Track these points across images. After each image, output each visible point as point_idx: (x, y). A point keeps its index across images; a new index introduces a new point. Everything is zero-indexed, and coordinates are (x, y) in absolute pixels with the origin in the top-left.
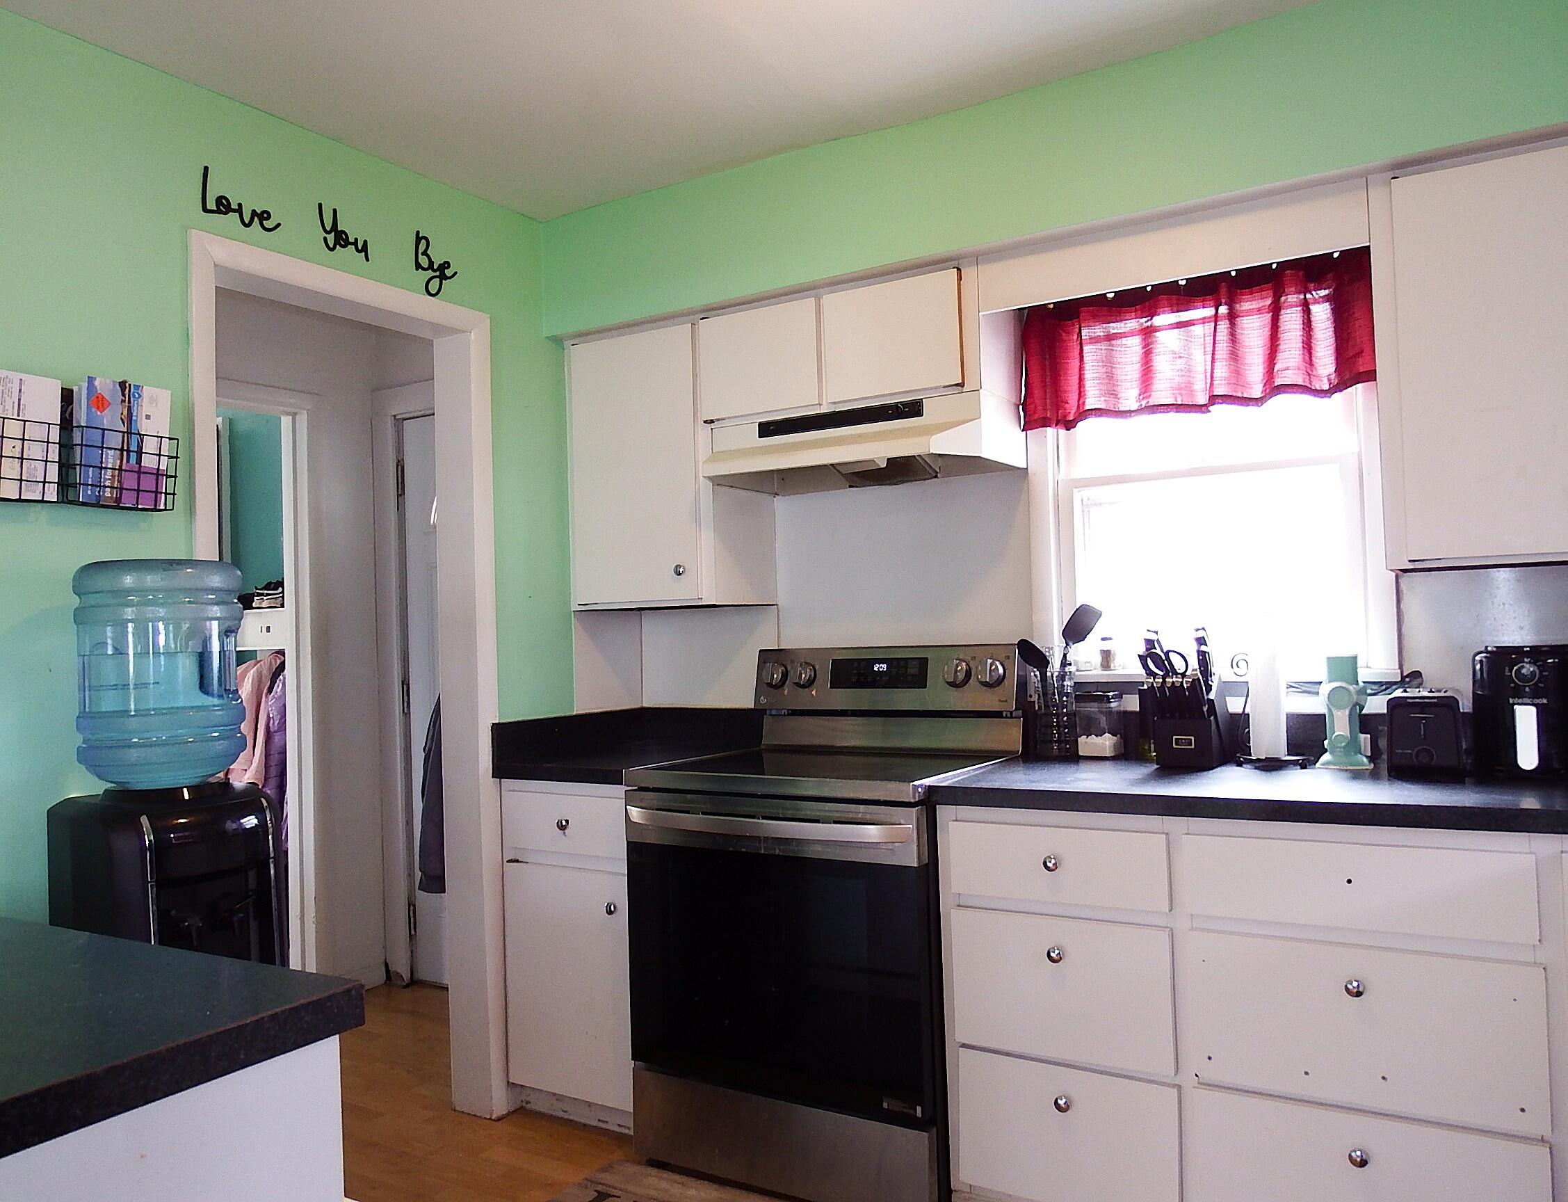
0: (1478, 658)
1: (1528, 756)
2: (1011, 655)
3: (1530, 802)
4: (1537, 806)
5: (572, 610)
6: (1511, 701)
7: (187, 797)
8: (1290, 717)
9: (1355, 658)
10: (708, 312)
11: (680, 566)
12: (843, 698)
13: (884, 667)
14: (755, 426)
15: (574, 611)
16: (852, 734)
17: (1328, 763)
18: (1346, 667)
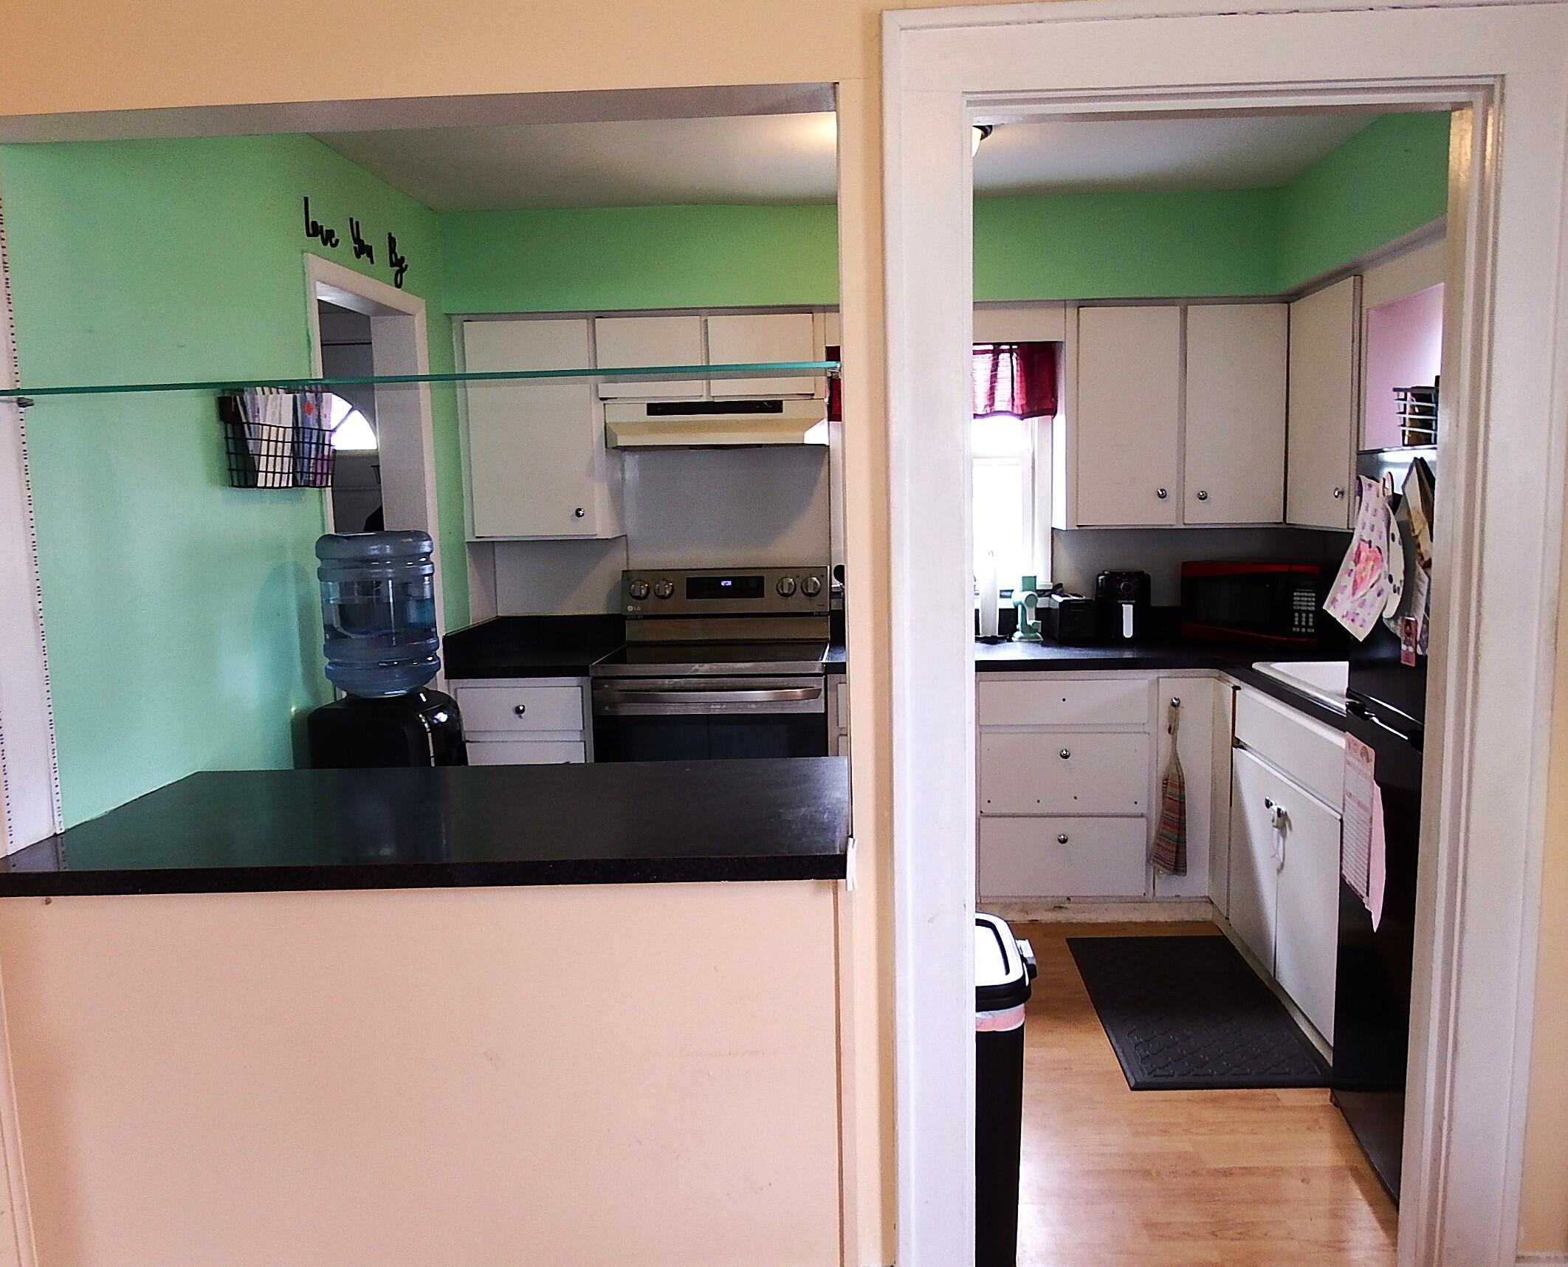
0: (1100, 578)
1: (1128, 632)
2: (824, 574)
3: (1128, 655)
4: (1131, 656)
5: (466, 541)
6: (1119, 602)
7: (424, 700)
8: (1001, 610)
9: (1035, 577)
10: (601, 315)
11: (580, 510)
12: (698, 606)
13: (729, 583)
14: (644, 407)
15: (467, 542)
16: (697, 631)
17: (1021, 638)
18: (1029, 582)
